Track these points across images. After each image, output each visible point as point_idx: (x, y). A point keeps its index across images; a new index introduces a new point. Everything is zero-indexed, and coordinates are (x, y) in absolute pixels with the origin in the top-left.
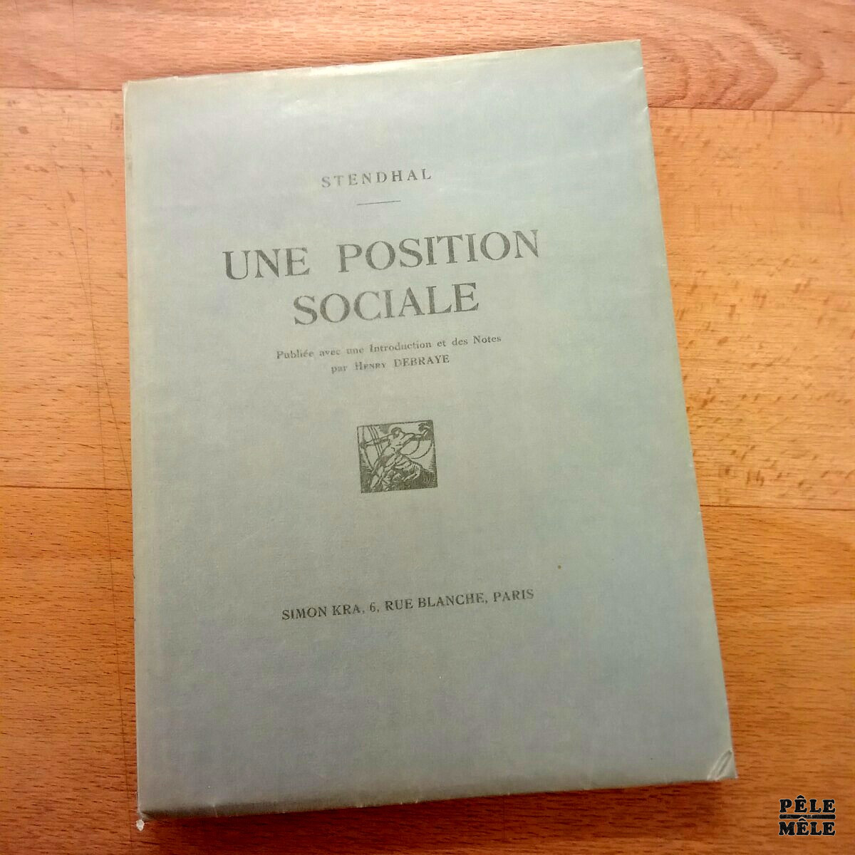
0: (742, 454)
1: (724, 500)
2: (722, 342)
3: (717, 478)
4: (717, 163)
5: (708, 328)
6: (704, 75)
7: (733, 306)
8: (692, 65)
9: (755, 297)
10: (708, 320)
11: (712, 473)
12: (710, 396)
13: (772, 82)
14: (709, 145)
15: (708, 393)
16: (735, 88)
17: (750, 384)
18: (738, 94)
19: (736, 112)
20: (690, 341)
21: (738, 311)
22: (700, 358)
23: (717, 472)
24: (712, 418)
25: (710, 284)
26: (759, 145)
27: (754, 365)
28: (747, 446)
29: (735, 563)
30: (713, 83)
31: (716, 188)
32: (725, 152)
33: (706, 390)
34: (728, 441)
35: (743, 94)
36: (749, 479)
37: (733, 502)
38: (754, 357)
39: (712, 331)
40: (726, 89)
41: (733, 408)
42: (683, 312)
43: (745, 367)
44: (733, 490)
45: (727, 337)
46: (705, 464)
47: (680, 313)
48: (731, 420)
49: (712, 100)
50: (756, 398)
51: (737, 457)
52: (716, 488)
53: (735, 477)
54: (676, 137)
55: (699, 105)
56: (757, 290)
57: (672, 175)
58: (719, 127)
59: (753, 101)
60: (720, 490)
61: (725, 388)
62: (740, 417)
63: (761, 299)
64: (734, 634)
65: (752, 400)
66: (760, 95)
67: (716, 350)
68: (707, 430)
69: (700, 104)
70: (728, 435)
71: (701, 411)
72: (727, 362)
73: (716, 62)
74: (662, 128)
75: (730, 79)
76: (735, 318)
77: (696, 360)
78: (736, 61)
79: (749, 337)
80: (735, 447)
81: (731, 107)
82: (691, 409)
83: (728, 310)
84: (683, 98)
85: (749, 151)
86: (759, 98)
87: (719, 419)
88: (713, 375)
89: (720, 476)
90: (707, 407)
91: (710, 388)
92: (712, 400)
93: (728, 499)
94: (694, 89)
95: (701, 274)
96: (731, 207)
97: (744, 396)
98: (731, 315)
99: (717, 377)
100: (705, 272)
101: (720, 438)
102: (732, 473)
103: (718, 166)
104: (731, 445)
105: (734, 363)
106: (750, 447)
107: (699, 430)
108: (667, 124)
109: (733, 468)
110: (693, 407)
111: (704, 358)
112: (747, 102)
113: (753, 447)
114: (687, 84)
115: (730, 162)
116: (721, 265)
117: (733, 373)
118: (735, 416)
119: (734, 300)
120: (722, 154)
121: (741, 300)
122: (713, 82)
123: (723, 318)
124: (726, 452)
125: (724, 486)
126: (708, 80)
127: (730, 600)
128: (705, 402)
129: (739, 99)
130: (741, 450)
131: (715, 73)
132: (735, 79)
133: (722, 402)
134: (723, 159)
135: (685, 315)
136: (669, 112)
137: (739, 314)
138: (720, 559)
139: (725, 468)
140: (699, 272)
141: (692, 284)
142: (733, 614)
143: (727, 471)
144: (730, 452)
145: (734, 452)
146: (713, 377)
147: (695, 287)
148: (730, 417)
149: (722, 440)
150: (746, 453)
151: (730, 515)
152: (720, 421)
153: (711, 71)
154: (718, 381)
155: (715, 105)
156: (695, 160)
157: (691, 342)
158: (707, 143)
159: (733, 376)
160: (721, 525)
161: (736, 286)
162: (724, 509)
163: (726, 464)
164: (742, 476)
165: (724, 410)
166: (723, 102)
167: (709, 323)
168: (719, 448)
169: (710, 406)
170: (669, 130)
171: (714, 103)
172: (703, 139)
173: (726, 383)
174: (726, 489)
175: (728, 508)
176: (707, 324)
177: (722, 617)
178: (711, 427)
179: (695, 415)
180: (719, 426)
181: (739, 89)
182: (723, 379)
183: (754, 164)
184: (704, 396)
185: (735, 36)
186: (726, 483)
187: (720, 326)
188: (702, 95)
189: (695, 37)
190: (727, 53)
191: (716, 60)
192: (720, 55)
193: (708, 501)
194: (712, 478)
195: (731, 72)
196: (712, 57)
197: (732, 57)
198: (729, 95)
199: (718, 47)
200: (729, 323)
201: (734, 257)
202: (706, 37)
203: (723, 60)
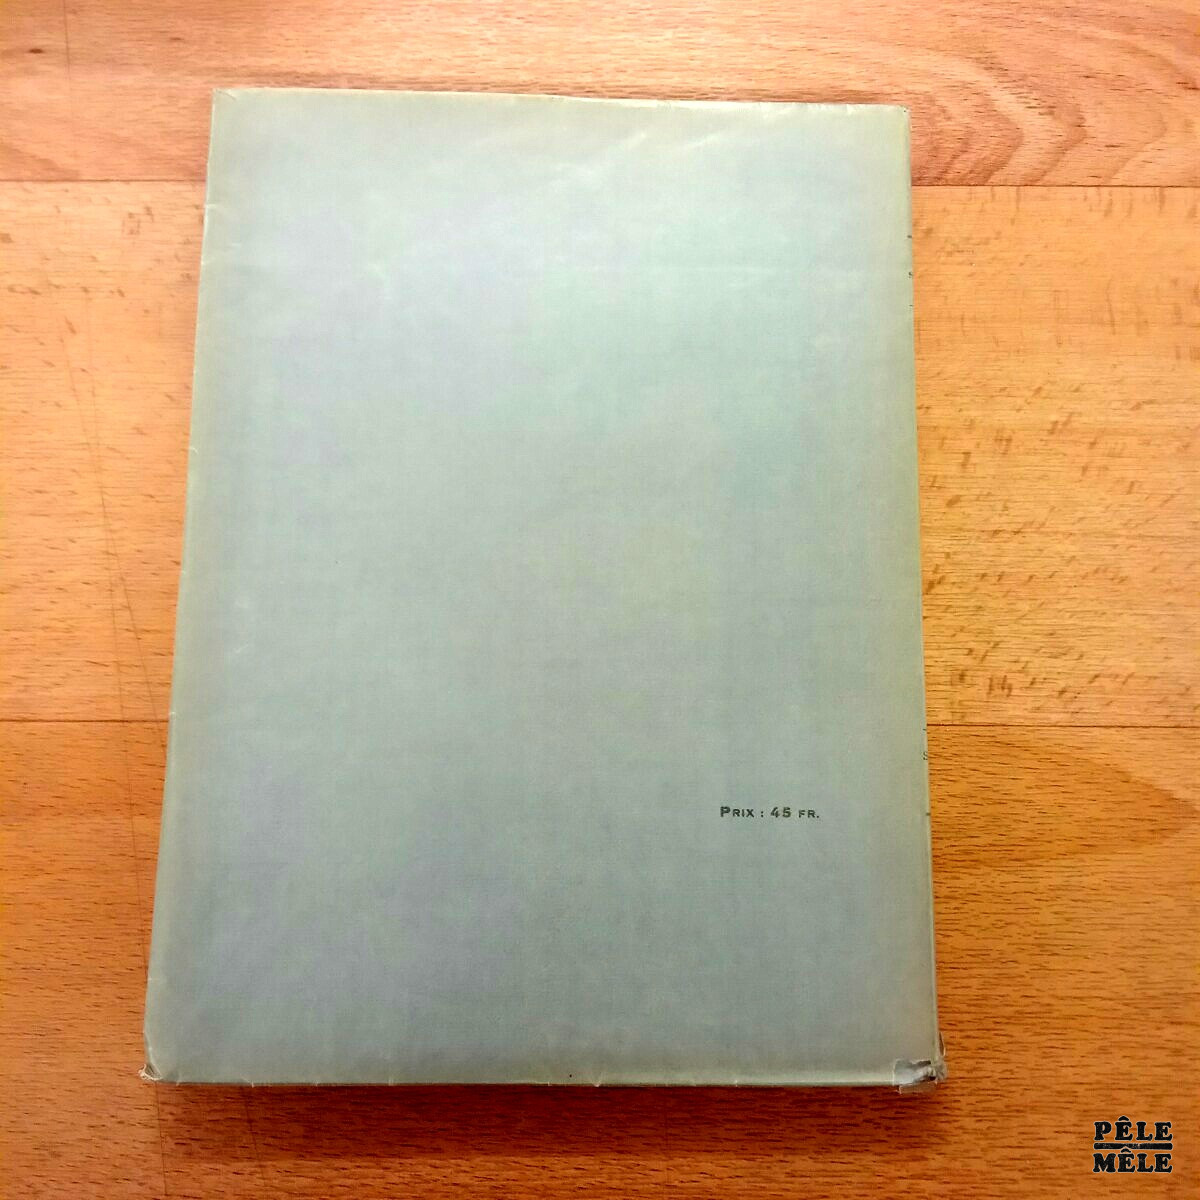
0: (982, 653)
1: (958, 716)
2: (952, 503)
3: (948, 688)
4: (943, 259)
5: (935, 485)
6: (924, 140)
7: (967, 454)
9: (996, 440)
10: (934, 473)
11: (942, 679)
12: (938, 576)
13: (1015, 147)
14: (931, 235)
15: (935, 572)
16: (965, 156)
17: (990, 559)
18: (971, 165)
19: (968, 189)
21: (973, 459)
23: (948, 679)
24: (940, 606)
25: (935, 425)
26: (999, 233)
27: (996, 532)
28: (989, 643)
30: (935, 151)
31: (942, 294)
32: (953, 245)
33: (932, 568)
34: (961, 637)
35: (976, 164)
36: (991, 688)
37: (968, 720)
38: (998, 521)
39: (939, 488)
40: (955, 157)
41: (968, 591)
43: (984, 537)
44: (970, 703)
45: (959, 496)
46: (932, 670)
48: (967, 607)
49: (933, 173)
50: (1000, 577)
51: (975, 658)
52: (948, 701)
53: (972, 685)
56: (998, 431)
58: (944, 210)
59: (991, 173)
60: (952, 703)
61: (956, 564)
62: (979, 604)
63: (1004, 443)
64: (973, 898)
65: (994, 580)
66: (1000, 165)
67: (944, 513)
68: (935, 622)
69: (919, 179)
70: (962, 629)
71: (926, 596)
72: (960, 529)
73: (940, 121)
75: (958, 145)
76: (971, 469)
78: (967, 120)
79: (989, 494)
80: (972, 645)
81: (961, 182)
83: (961, 458)
85: (986, 242)
86: (998, 169)
87: (950, 606)
88: (943, 547)
89: (952, 684)
90: (933, 591)
91: (937, 566)
92: (940, 581)
93: (963, 715)
95: (923, 411)
96: (962, 319)
97: (984, 575)
98: (964, 465)
99: (947, 550)
100: (927, 408)
101: (952, 632)
102: (968, 679)
103: (944, 264)
104: (967, 642)
105: (968, 531)
106: (992, 644)
107: (925, 623)
109: (968, 673)
111: (928, 525)
112: (982, 176)
113: (997, 644)
115: (958, 258)
116: (950, 398)
117: (968, 544)
118: (973, 602)
119: (968, 445)
120: (949, 248)
121: (978, 445)
122: (935, 148)
123: (954, 470)
124: (960, 652)
125: (959, 697)
126: (928, 147)
127: (966, 853)
128: (931, 585)
129: (971, 172)
130: (981, 648)
131: (938, 137)
132: (965, 144)
133: (954, 583)
134: (950, 254)
137: (975, 464)
138: (954, 796)
139: (959, 672)
140: (921, 408)
142: (972, 871)
143: (962, 677)
144: (966, 652)
145: (971, 651)
146: (941, 550)
148: (966, 604)
149: (954, 635)
150: (987, 651)
151: (967, 736)
152: (952, 610)
153: (932, 133)
154: (948, 555)
155: (939, 180)
158: (929, 231)
159: (969, 549)
160: (954, 750)
161: (971, 426)
162: (959, 728)
163: (961, 667)
164: (982, 682)
165: (956, 594)
166: (950, 176)
167: (935, 477)
168: (949, 646)
169: (937, 589)
171: (935, 178)
172: (924, 228)
173: (960, 557)
174: (960, 701)
175: (964, 728)
176: (932, 479)
177: (957, 875)
178: (939, 619)
180: (948, 615)
181: (971, 157)
182: (955, 553)
183: (993, 259)
184: (930, 576)
185: (965, 86)
186: (962, 694)
187: (950, 480)
188: (921, 167)
189: (910, 88)
190: (953, 109)
191: (939, 119)
192: (944, 111)
193: (937, 718)
194: (941, 687)
195: (960, 134)
196: (935, 114)
197: (960, 114)
198: (958, 166)
199: (942, 101)
200: (962, 477)
201: (967, 387)
202: (925, 88)
203: (949, 119)
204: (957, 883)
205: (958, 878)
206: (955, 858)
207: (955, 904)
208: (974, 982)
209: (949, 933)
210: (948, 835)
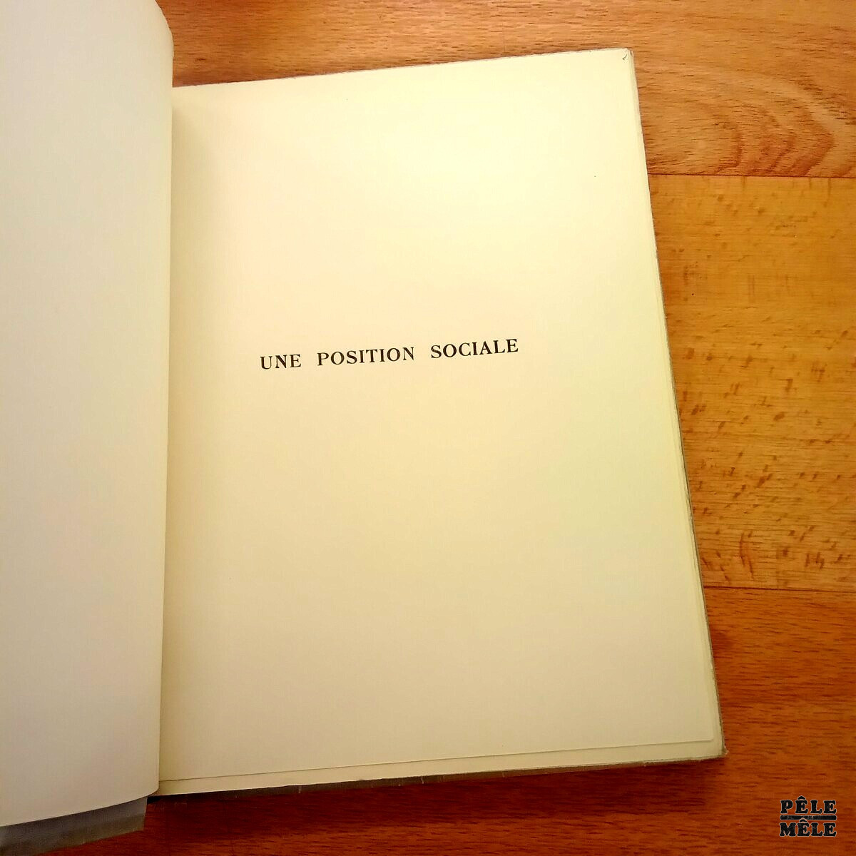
0: (801, 534)
1: (782, 582)
2: (779, 417)
3: (774, 560)
4: (772, 232)
5: (765, 404)
6: (759, 141)
7: (790, 381)
8: (744, 132)
9: (812, 370)
10: (764, 395)
11: (770, 554)
12: (767, 474)
13: (828, 148)
14: (763, 214)
15: (765, 470)
16: (789, 154)
17: (808, 461)
18: (793, 161)
19: (791, 179)
20: (745, 415)
21: (795, 385)
22: (756, 434)
23: (775, 553)
24: (768, 497)
25: (765, 357)
26: (815, 213)
27: (812, 441)
28: (806, 526)
29: (794, 649)
30: (766, 150)
31: (771, 258)
32: (780, 221)
33: (763, 468)
34: (785, 521)
35: (798, 160)
36: (808, 562)
37: (791, 585)
38: (813, 433)
39: (769, 406)
40: (781, 155)
41: (791, 486)
42: (737, 386)
43: (803, 444)
44: (791, 573)
45: (783, 413)
46: (762, 546)
47: (734, 387)
48: (790, 498)
49: (766, 167)
50: (815, 476)
51: (795, 538)
52: (774, 571)
53: (794, 559)
54: (729, 206)
55: (753, 173)
56: (815, 364)
57: (725, 244)
58: (773, 195)
59: (809, 168)
60: (777, 572)
61: (781, 465)
62: (798, 496)
63: (819, 373)
64: (792, 724)
65: (810, 478)
66: (816, 162)
67: (772, 425)
68: (764, 509)
69: (754, 171)
70: (786, 515)
71: (757, 489)
72: (784, 438)
73: (770, 128)
74: (714, 196)
75: (785, 146)
76: (792, 392)
77: (750, 436)
78: (791, 127)
79: (806, 412)
80: (793, 528)
81: (786, 174)
82: (747, 487)
83: (785, 384)
84: (736, 165)
85: (806, 219)
86: (814, 165)
87: (776, 498)
88: (771, 451)
89: (777, 557)
90: (763, 485)
91: (767, 466)
92: (769, 478)
93: (786, 582)
94: (747, 156)
95: (757, 346)
96: (787, 278)
97: (803, 474)
98: (787, 389)
99: (774, 454)
100: (760, 345)
101: (778, 517)
102: (790, 554)
103: (773, 235)
104: (789, 525)
105: (791, 440)
106: (809, 528)
107: (756, 510)
108: (720, 192)
109: (791, 550)
110: (749, 486)
111: (760, 434)
112: (802, 170)
113: (812, 528)
114: (740, 151)
115: (785, 231)
116: (777, 337)
117: (790, 450)
118: (793, 495)
119: (791, 375)
120: (778, 224)
121: (798, 374)
122: (767, 148)
123: (780, 393)
124: (784, 533)
125: (782, 568)
126: (762, 147)
127: (788, 689)
128: (762, 481)
129: (793, 166)
130: (800, 530)
131: (769, 139)
132: (790, 145)
133: (779, 479)
134: (777, 228)
135: (740, 389)
136: (721, 180)
137: (796, 389)
138: (778, 644)
139: (783, 549)
140: (754, 344)
141: (746, 357)
142: (792, 703)
143: (785, 552)
144: (788, 533)
145: (792, 532)
146: (770, 454)
147: (750, 360)
148: (788, 496)
149: (780, 520)
150: (805, 533)
151: (789, 598)
152: (777, 500)
153: (764, 137)
154: (775, 458)
155: (769, 172)
156: (748, 230)
157: (746, 418)
158: (760, 212)
159: (791, 453)
160: (779, 609)
161: (793, 358)
162: (782, 592)
163: (785, 545)
164: (801, 557)
165: (781, 488)
166: (777, 169)
167: (765, 397)
168: (774, 528)
169: (767, 484)
170: (721, 198)
171: (767, 171)
172: (757, 208)
173: (782, 460)
174: (784, 571)
175: (788, 592)
176: (763, 399)
177: (779, 706)
178: (768, 506)
179: (750, 493)
180: (775, 505)
181: (794, 155)
182: (780, 456)
183: (810, 232)
184: (761, 474)
185: (789, 102)
186: (786, 565)
187: (776, 401)
188: (756, 161)
189: (747, 102)
190: (780, 119)
191: (769, 126)
192: (773, 120)
193: (766, 583)
194: (768, 560)
195: (786, 138)
196: (766, 123)
197: (786, 122)
198: (784, 162)
199: (771, 113)
200: (785, 398)
201: (790, 330)
202: (761, 103)
203: (777, 126)
204: (779, 712)
205: (780, 709)
206: (780, 693)
207: (778, 728)
208: (792, 789)
209: (775, 751)
210: (774, 675)
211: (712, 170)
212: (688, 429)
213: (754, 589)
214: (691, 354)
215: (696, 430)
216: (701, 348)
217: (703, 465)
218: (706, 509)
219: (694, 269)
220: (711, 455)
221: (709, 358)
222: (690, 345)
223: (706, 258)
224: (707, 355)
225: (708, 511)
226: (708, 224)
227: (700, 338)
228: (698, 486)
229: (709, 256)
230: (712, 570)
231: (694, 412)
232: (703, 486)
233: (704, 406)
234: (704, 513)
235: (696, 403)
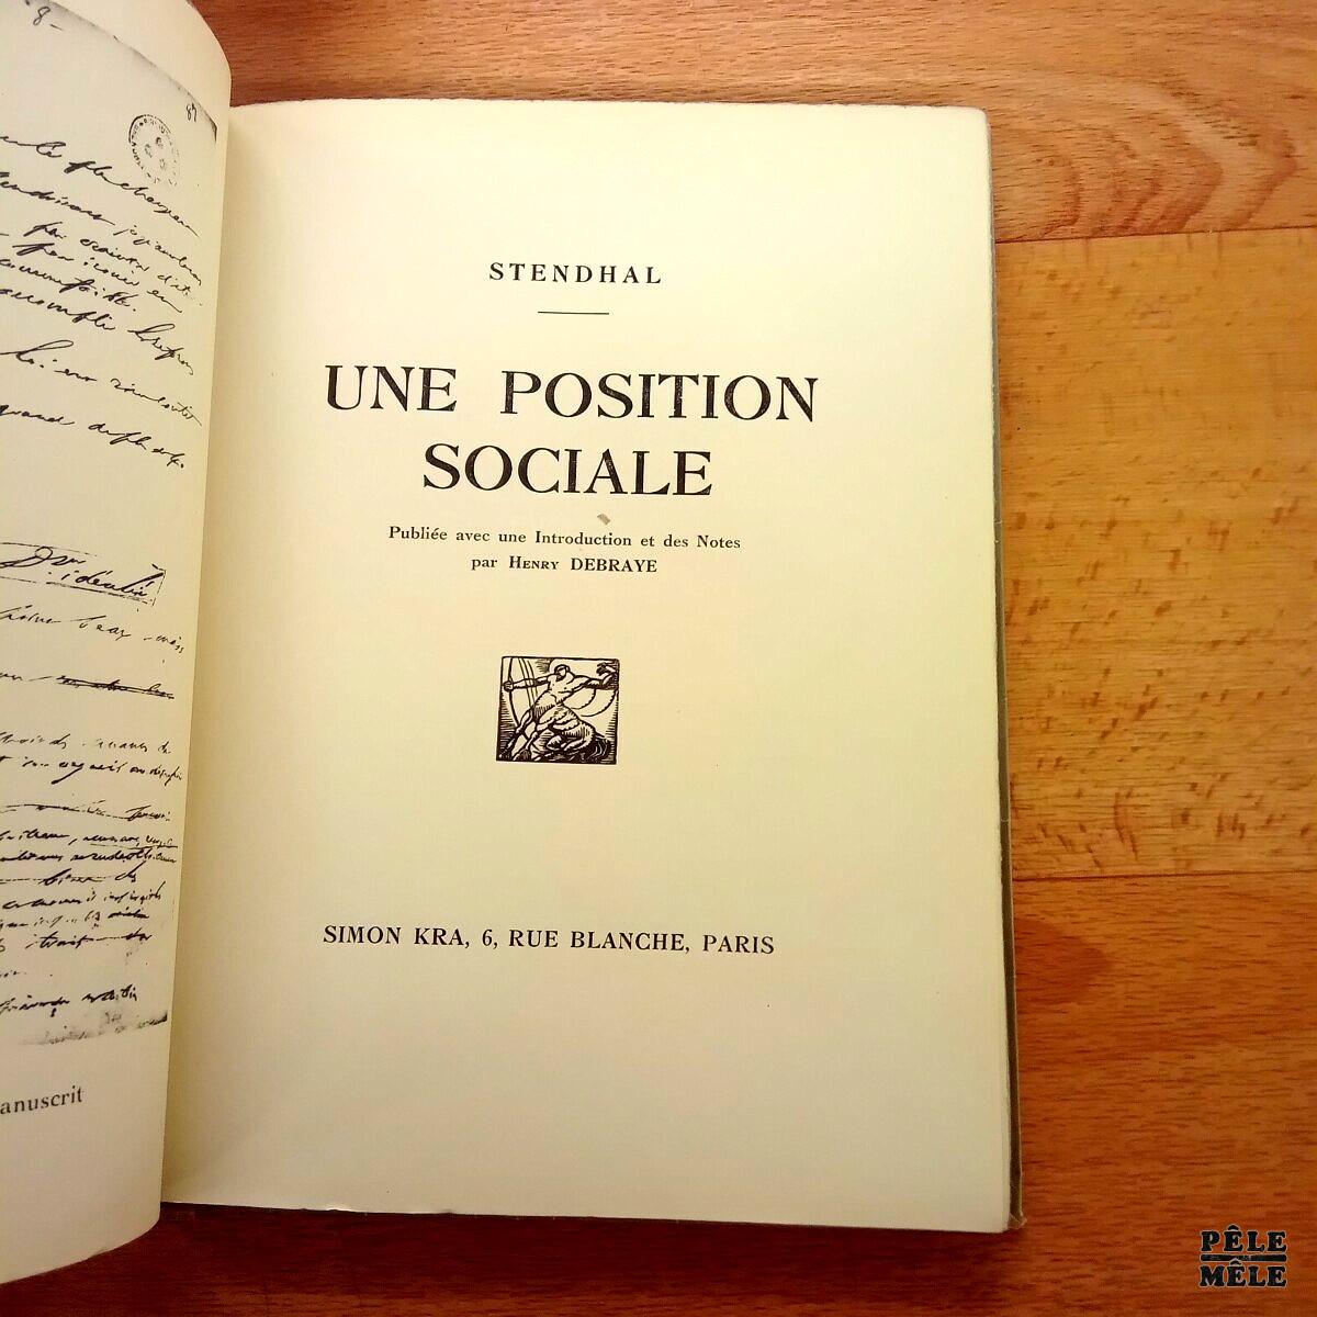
0: (1207, 788)
1: (1183, 863)
3: (1168, 831)
4: (1136, 322)
5: (1140, 589)
6: (1106, 182)
7: (1176, 552)
8: (1083, 168)
9: (1210, 534)
10: (1138, 576)
11: (1162, 821)
12: (1149, 699)
13: (1213, 185)
14: (1120, 295)
15: (1145, 694)
16: (1154, 200)
17: (1211, 675)
18: (1162, 210)
19: (1159, 238)
20: (1110, 611)
21: (1183, 558)
22: (1129, 638)
23: (1168, 820)
24: (1154, 733)
25: (1136, 519)
26: (1199, 289)
27: (1216, 643)
28: (1214, 775)
29: (1206, 965)
30: (1119, 195)
31: (1138, 363)
32: (1146, 305)
33: (1143, 689)
34: (1183, 769)
35: (1169, 207)
36: (1220, 829)
37: (1197, 868)
38: (1216, 630)
39: (1145, 593)
40: (1142, 201)
41: (1188, 714)
42: (1096, 566)
43: (1202, 649)
44: (1195, 848)
45: (1170, 602)
46: (1148, 810)
47: (1091, 569)
48: (1186, 734)
49: (1119, 221)
50: (1223, 697)
51: (1198, 794)
52: (1169, 847)
53: (1197, 826)
54: (1066, 286)
55: (1100, 232)
56: (1212, 523)
57: (1063, 347)
58: (1133, 265)
59: (1187, 218)
60: (1175, 849)
61: (1172, 683)
62: (1199, 729)
63: (1220, 537)
64: (1211, 1080)
65: (1217, 700)
66: (1196, 208)
67: (1153, 624)
68: (1149, 754)
69: (1101, 229)
70: (1182, 760)
71: (1136, 723)
72: (1172, 642)
73: (1122, 160)
74: (1043, 273)
75: (1146, 187)
76: (1181, 569)
77: (1120, 642)
78: (1155, 157)
79: (1205, 598)
80: (1194, 779)
81: (1151, 230)
82: (1120, 721)
83: (1169, 557)
84: (1073, 222)
85: (1186, 298)
86: (1194, 213)
87: (1166, 734)
88: (1153, 664)
89: (1173, 826)
90: (1145, 716)
91: (1148, 687)
92: (1153, 704)
93: (1189, 862)
94: (1089, 207)
95: (1121, 503)
96: (1162, 392)
97: (1205, 695)
98: (1173, 565)
99: (1158, 667)
100: (1127, 500)
101: (1171, 764)
102: (1192, 820)
103: (1136, 328)
104: (1187, 775)
105: (1183, 643)
106: (1219, 776)
107: (1136, 755)
108: (1050, 266)
109: (1192, 812)
110: (1122, 719)
111: (1134, 638)
112: (1176, 221)
113: (1224, 777)
114: (1077, 198)
115: (1154, 320)
116: (1152, 486)
117: (1183, 659)
118: (1192, 729)
119: (1177, 541)
120: (1143, 309)
121: (1189, 540)
122: (1119, 192)
123: (1161, 572)
124: (1180, 787)
125: (1181, 842)
126: (1111, 191)
127: (1202, 1026)
128: (1142, 709)
129: (1163, 217)
130: (1205, 782)
131: (1121, 178)
132: (1155, 186)
133: (1168, 706)
134: (1144, 315)
135: (1100, 569)
136: (1052, 247)
137: (1186, 564)
138: (1183, 960)
139: (1181, 812)
140: (1118, 499)
141: (1107, 519)
142: (1209, 1048)
143: (1185, 817)
144: (1189, 787)
145: (1194, 786)
146: (1152, 667)
147: (1112, 524)
148: (1185, 730)
149: (1173, 768)
150: (1213, 786)
151: (1195, 888)
152: (1167, 738)
153: (1114, 175)
154: (1160, 673)
155: (1125, 229)
156: (1099, 321)
157: (1113, 614)
158: (1115, 292)
159: (1185, 664)
160: (1179, 905)
161: (1180, 516)
162: (1183, 878)
163: (1185, 806)
164: (1210, 822)
165: (1172, 719)
166: (1137, 224)
167: (1140, 581)
168: (1166, 781)
169: (1149, 715)
170: (1053, 276)
171: (1121, 227)
172: (1110, 287)
173: (1173, 675)
174: (1184, 846)
175: (1191, 878)
176: (1135, 584)
177: (1190, 1053)
178: (1154, 749)
179: (1126, 730)
180: (1166, 745)
181: (1161, 200)
182: (1169, 670)
183: (1194, 319)
184: (1140, 699)
185: (1150, 116)
186: (1184, 838)
187: (1157, 584)
188: (1104, 214)
189: (1086, 122)
190: (1137, 145)
191: (1121, 157)
192: (1127, 148)
193: (1158, 868)
194: (1160, 831)
195: (1147, 174)
196: (1116, 153)
197: (1147, 149)
198: (1147, 212)
199: (1123, 137)
200: (1172, 579)
201: (1172, 473)
202: (1103, 122)
203: (1133, 156)
204: (1191, 1063)
205: (1193, 1058)
206: (1191, 1033)
207: (1189, 1088)
208: (1217, 1180)
209: (1186, 1123)
210: (1179, 1007)
211: (1037, 232)
212: (1023, 639)
213: (1140, 876)
214: (1021, 521)
215: (1036, 638)
216: (1037, 510)
217: (1051, 692)
218: (1059, 760)
219: (1018, 390)
220: (1062, 675)
221: (1050, 526)
222: (1019, 508)
223: (1036, 371)
224: (1047, 521)
225: (1062, 763)
226: (1035, 316)
227: (1032, 495)
228: (1044, 725)
229: (1040, 368)
230: (1074, 852)
231: (1032, 611)
232: (1052, 724)
233: (1047, 601)
234: (1057, 765)
235: (1034, 596)
